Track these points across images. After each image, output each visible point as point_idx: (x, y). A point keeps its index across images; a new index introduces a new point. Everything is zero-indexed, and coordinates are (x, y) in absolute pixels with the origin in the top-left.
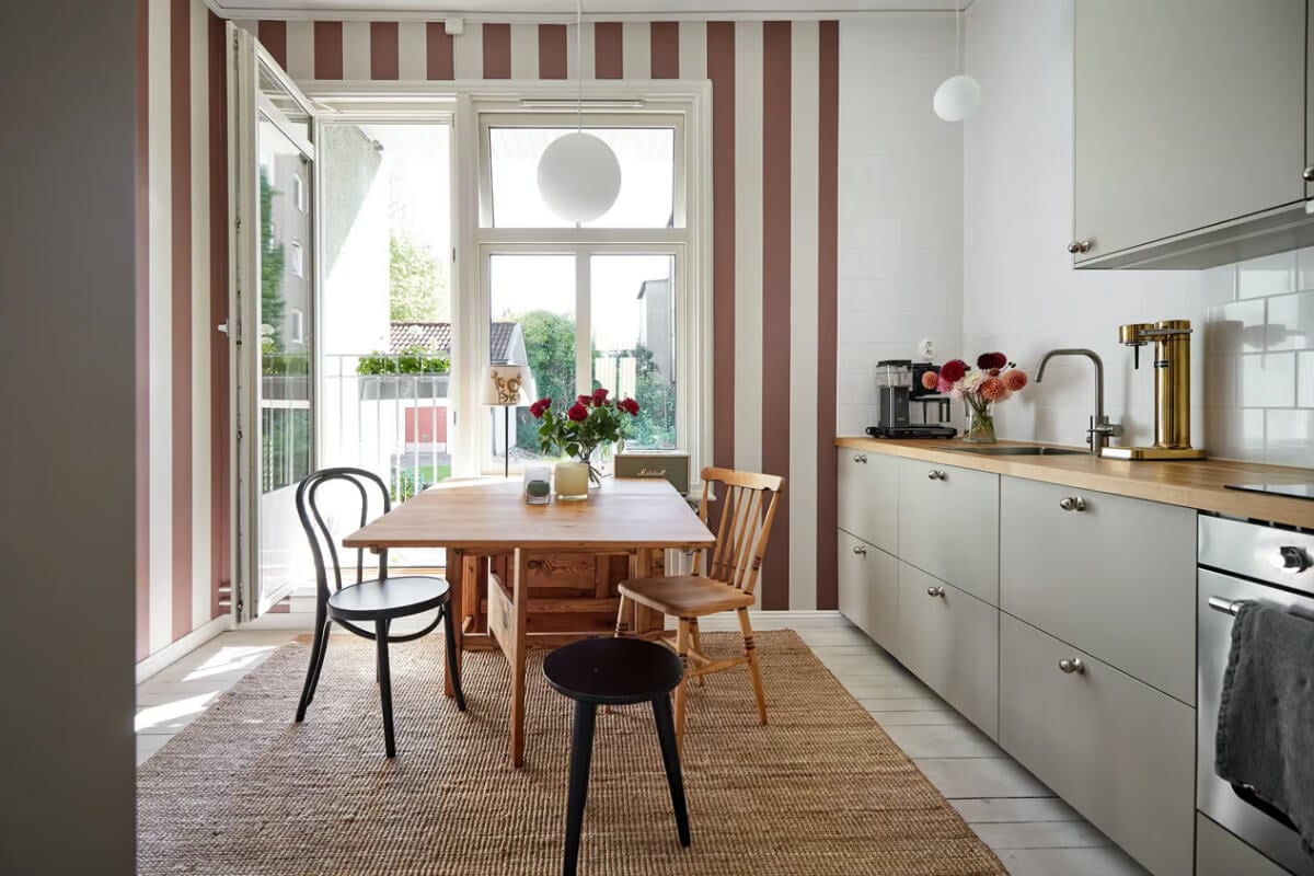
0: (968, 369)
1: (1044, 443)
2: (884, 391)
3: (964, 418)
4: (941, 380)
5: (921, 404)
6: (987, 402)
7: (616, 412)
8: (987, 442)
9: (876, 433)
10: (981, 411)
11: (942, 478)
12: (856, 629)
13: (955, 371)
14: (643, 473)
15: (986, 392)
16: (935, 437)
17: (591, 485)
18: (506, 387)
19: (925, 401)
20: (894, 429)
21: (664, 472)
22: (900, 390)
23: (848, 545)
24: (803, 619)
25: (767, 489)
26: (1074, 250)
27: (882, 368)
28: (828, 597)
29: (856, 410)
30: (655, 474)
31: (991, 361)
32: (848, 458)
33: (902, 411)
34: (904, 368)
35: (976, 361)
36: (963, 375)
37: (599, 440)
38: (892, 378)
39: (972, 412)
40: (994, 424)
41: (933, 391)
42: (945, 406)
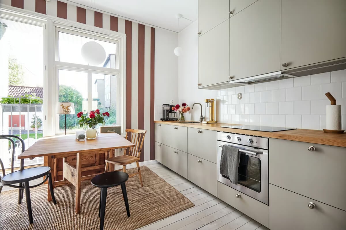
0: (180, 106)
1: (193, 121)
2: (164, 111)
3: (179, 116)
4: (175, 108)
5: (171, 113)
6: (183, 113)
7: (103, 116)
8: (183, 121)
9: (162, 120)
10: (182, 115)
11: (177, 128)
12: (159, 163)
13: (178, 107)
14: (108, 131)
15: (183, 111)
16: (173, 120)
17: (97, 135)
18: (66, 109)
19: (172, 113)
20: (166, 119)
21: (114, 131)
22: (167, 111)
23: (157, 145)
24: (148, 163)
25: (142, 133)
26: (199, 85)
27: (164, 106)
28: (153, 157)
29: (158, 115)
30: (112, 131)
31: (184, 105)
32: (157, 125)
33: (168, 115)
34: (168, 106)
35: (181, 105)
36: (179, 107)
37: (98, 123)
38: (166, 108)
39: (181, 115)
40: (185, 118)
41: (173, 111)
42: (175, 114)
